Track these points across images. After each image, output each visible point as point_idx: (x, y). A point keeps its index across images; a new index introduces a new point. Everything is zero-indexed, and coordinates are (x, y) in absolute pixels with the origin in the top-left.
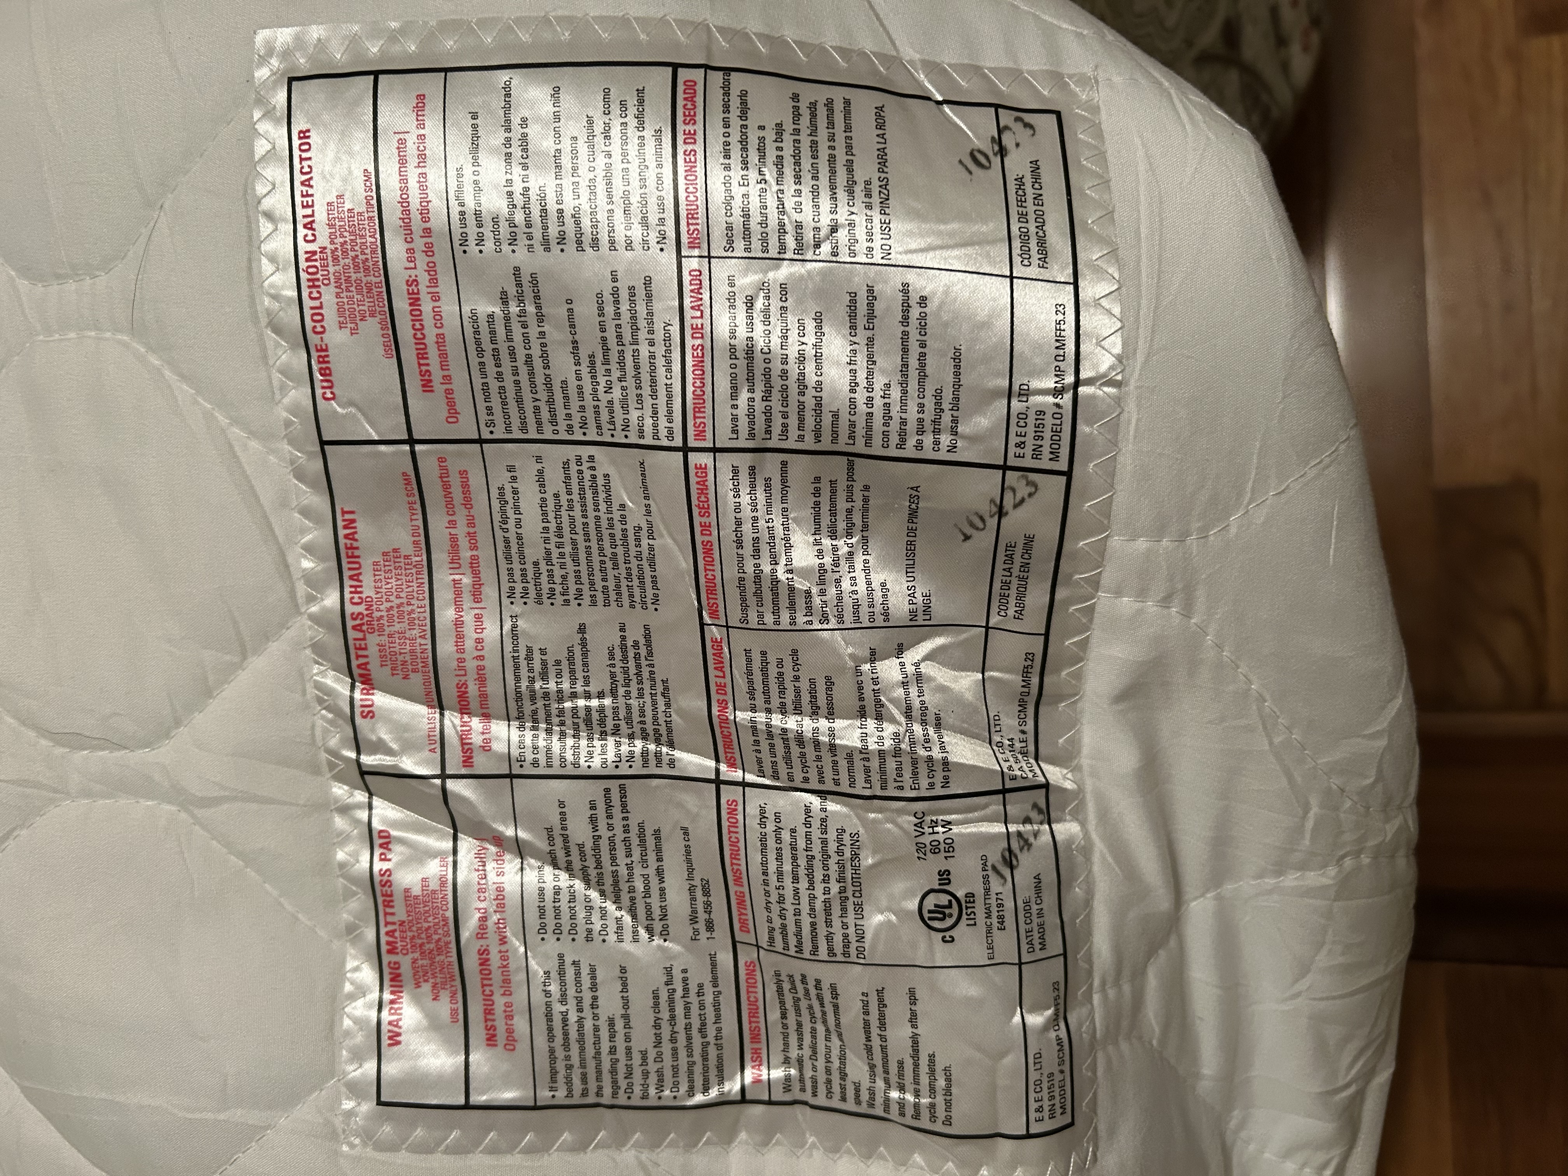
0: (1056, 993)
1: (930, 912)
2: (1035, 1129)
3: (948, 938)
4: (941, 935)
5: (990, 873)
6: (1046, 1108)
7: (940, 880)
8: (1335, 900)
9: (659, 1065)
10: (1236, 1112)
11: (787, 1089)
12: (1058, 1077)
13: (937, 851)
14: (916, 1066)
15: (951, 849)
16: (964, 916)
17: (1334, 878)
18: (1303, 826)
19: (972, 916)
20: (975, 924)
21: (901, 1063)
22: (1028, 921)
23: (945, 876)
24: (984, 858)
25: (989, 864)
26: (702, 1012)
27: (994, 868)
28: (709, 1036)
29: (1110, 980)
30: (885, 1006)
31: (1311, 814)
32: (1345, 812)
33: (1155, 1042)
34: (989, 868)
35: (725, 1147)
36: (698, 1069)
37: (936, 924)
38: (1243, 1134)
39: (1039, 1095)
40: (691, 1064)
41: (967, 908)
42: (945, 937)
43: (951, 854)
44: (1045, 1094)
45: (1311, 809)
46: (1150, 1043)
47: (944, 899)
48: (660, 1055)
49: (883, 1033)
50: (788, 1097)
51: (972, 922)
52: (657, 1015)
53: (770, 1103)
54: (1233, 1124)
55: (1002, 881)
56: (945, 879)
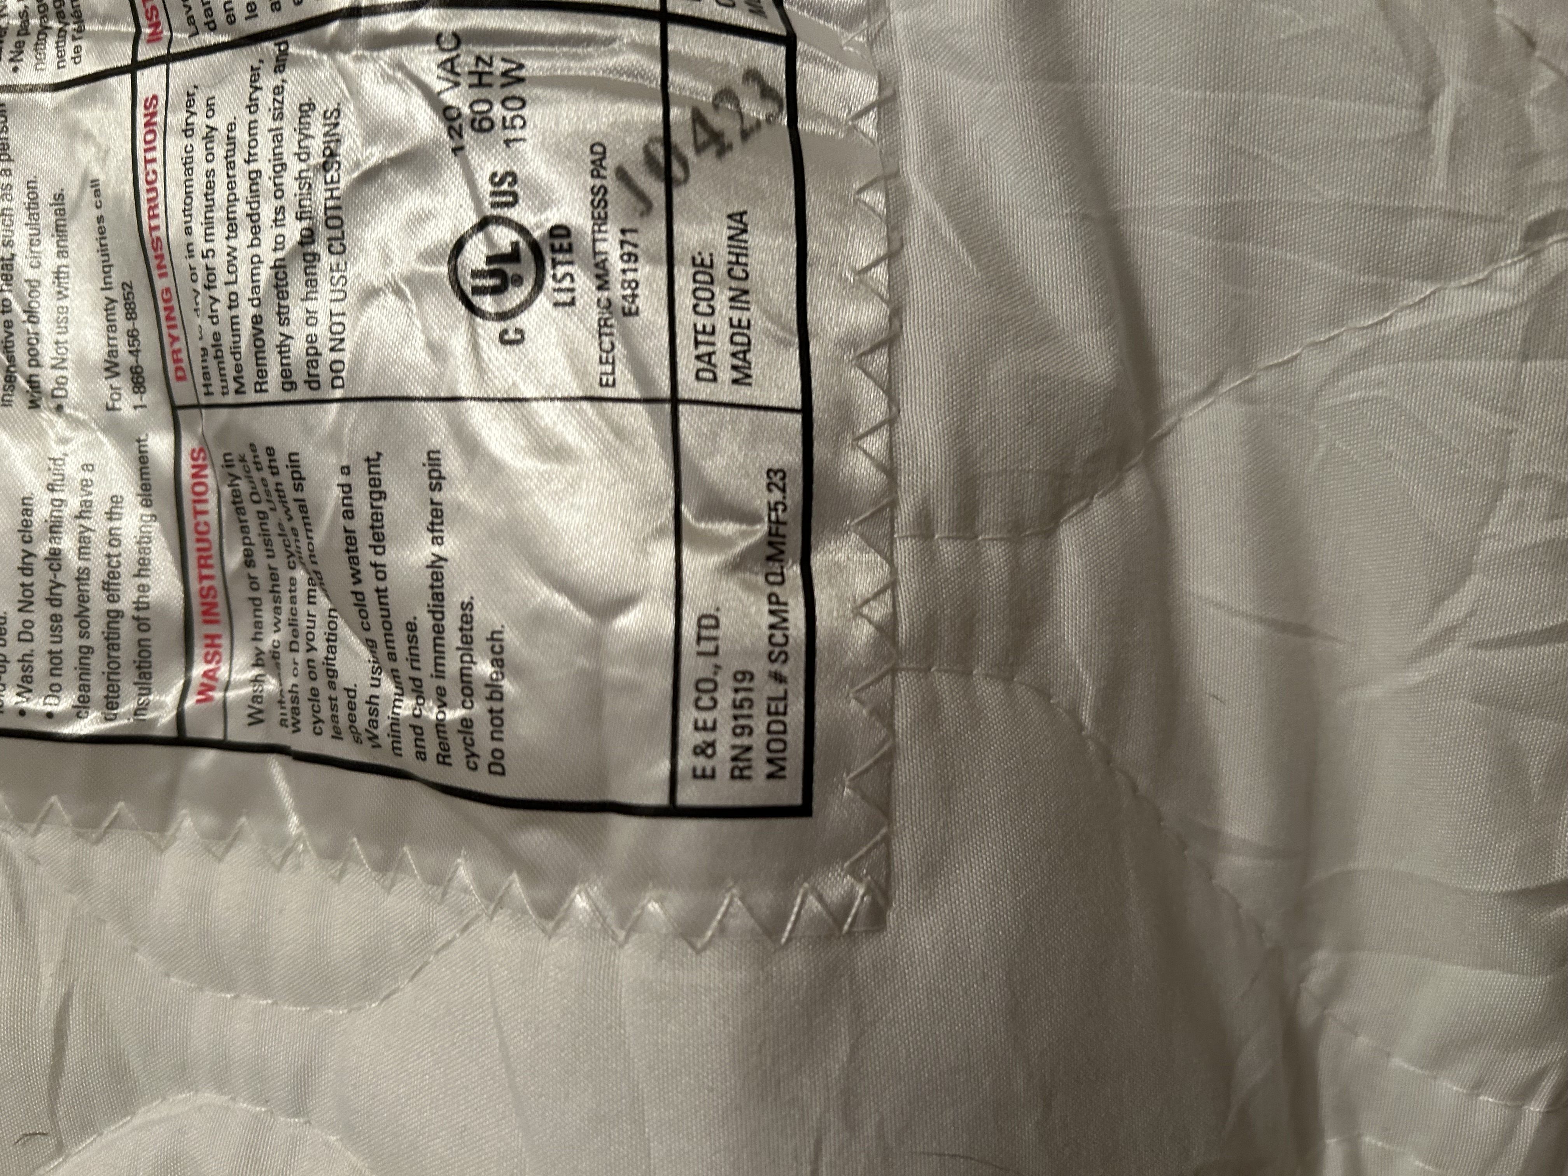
0: (777, 495)
1: (476, 274)
2: (689, 795)
3: (511, 335)
4: (498, 327)
5: (611, 182)
6: (724, 750)
7: (493, 194)
8: (1525, 357)
9: (26, 648)
10: (1321, 956)
11: (256, 719)
12: (767, 689)
13: (486, 125)
14: (439, 631)
15: (518, 122)
16: (549, 283)
17: (1515, 290)
18: (1425, 132)
19: (566, 284)
20: (572, 303)
21: (412, 627)
22: (703, 307)
23: (505, 187)
24: (599, 149)
25: (610, 163)
26: (114, 551)
27: (622, 174)
28: (123, 599)
29: (943, 515)
30: (383, 495)
31: (1446, 102)
32: (1537, 101)
33: (1086, 717)
34: (609, 173)
35: (155, 836)
36: (98, 663)
37: (487, 303)
38: (1341, 1010)
39: (709, 717)
40: (86, 652)
41: (555, 264)
42: (505, 332)
43: (519, 134)
44: (723, 713)
45: (1442, 85)
46: (1073, 712)
47: (505, 238)
48: (28, 625)
49: (380, 560)
50: (256, 736)
51: (565, 297)
52: (27, 547)
53: (223, 745)
54: (1316, 980)
55: (641, 206)
56: (504, 193)
